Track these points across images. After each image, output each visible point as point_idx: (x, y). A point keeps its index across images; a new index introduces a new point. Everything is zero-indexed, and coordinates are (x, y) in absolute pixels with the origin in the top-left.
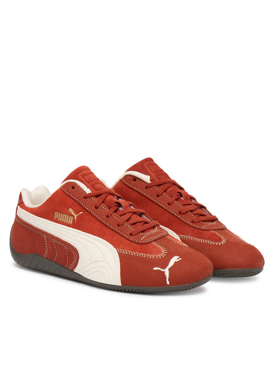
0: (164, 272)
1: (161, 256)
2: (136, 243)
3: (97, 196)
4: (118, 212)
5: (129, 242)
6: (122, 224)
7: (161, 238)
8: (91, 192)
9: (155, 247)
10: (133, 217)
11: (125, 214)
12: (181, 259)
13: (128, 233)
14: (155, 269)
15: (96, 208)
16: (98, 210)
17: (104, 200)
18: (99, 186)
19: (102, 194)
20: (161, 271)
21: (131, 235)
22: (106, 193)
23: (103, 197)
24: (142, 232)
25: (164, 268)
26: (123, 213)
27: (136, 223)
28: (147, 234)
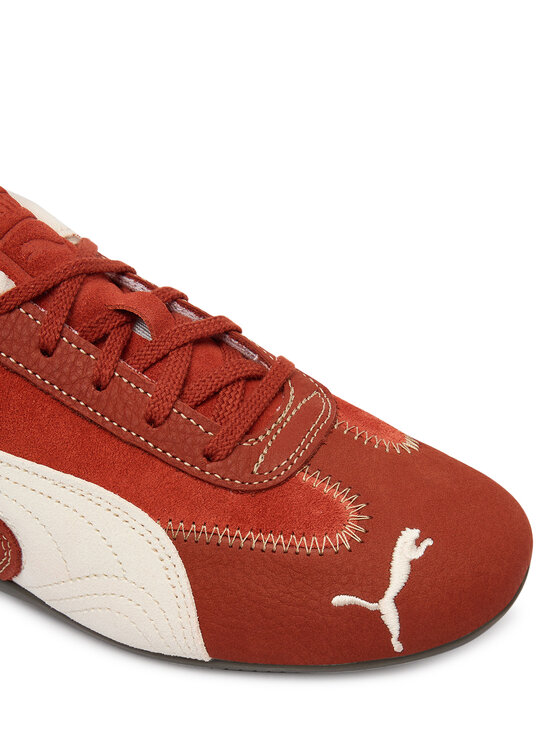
0: (378, 613)
1: (351, 540)
2: (237, 491)
3: (40, 298)
4: (134, 350)
5: (208, 489)
6: (167, 417)
7: (322, 443)
8: (12, 285)
9: (317, 498)
10: (196, 364)
11: (166, 356)
12: (429, 542)
13: (198, 451)
14: (339, 600)
15: (46, 352)
16: (55, 360)
17: (71, 311)
18: (34, 249)
19: (56, 286)
20: (365, 610)
21: (209, 458)
22: (70, 278)
23: (61, 299)
24: (249, 432)
25: (377, 595)
26: (157, 354)
27: (216, 394)
28: (269, 435)
